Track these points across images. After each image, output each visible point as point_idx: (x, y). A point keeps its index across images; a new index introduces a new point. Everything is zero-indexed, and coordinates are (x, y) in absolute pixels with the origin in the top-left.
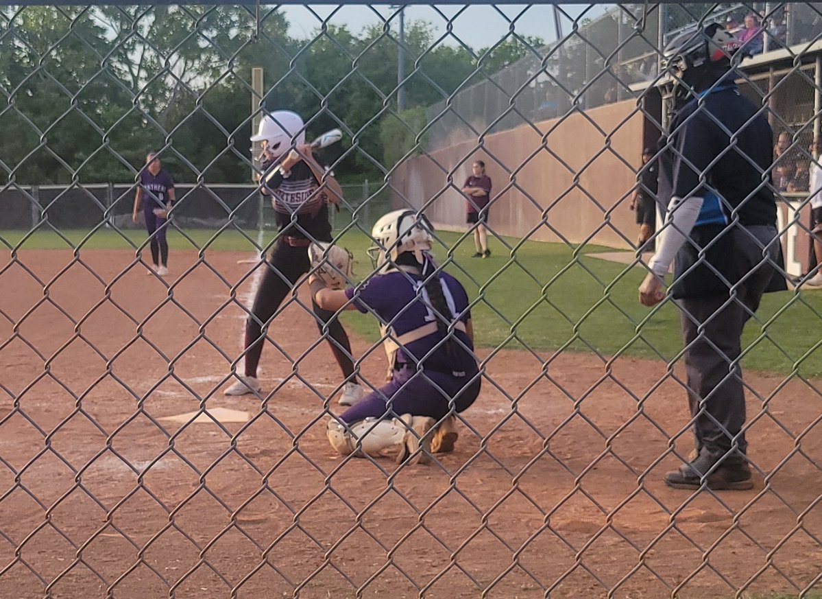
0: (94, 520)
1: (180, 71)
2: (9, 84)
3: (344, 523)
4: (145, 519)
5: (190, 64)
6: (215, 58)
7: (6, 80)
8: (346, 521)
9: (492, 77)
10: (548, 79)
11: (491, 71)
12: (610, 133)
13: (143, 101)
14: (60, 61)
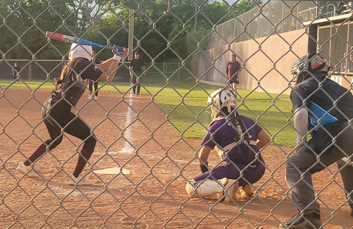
0: (61, 220)
1: (97, 10)
2: (20, 13)
3: (176, 226)
4: (85, 221)
5: (101, 6)
6: (112, 5)
7: (18, 11)
8: (177, 225)
9: (238, 17)
10: (263, 17)
11: (237, 14)
12: (291, 44)
13: (80, 23)
14: (43, 4)
